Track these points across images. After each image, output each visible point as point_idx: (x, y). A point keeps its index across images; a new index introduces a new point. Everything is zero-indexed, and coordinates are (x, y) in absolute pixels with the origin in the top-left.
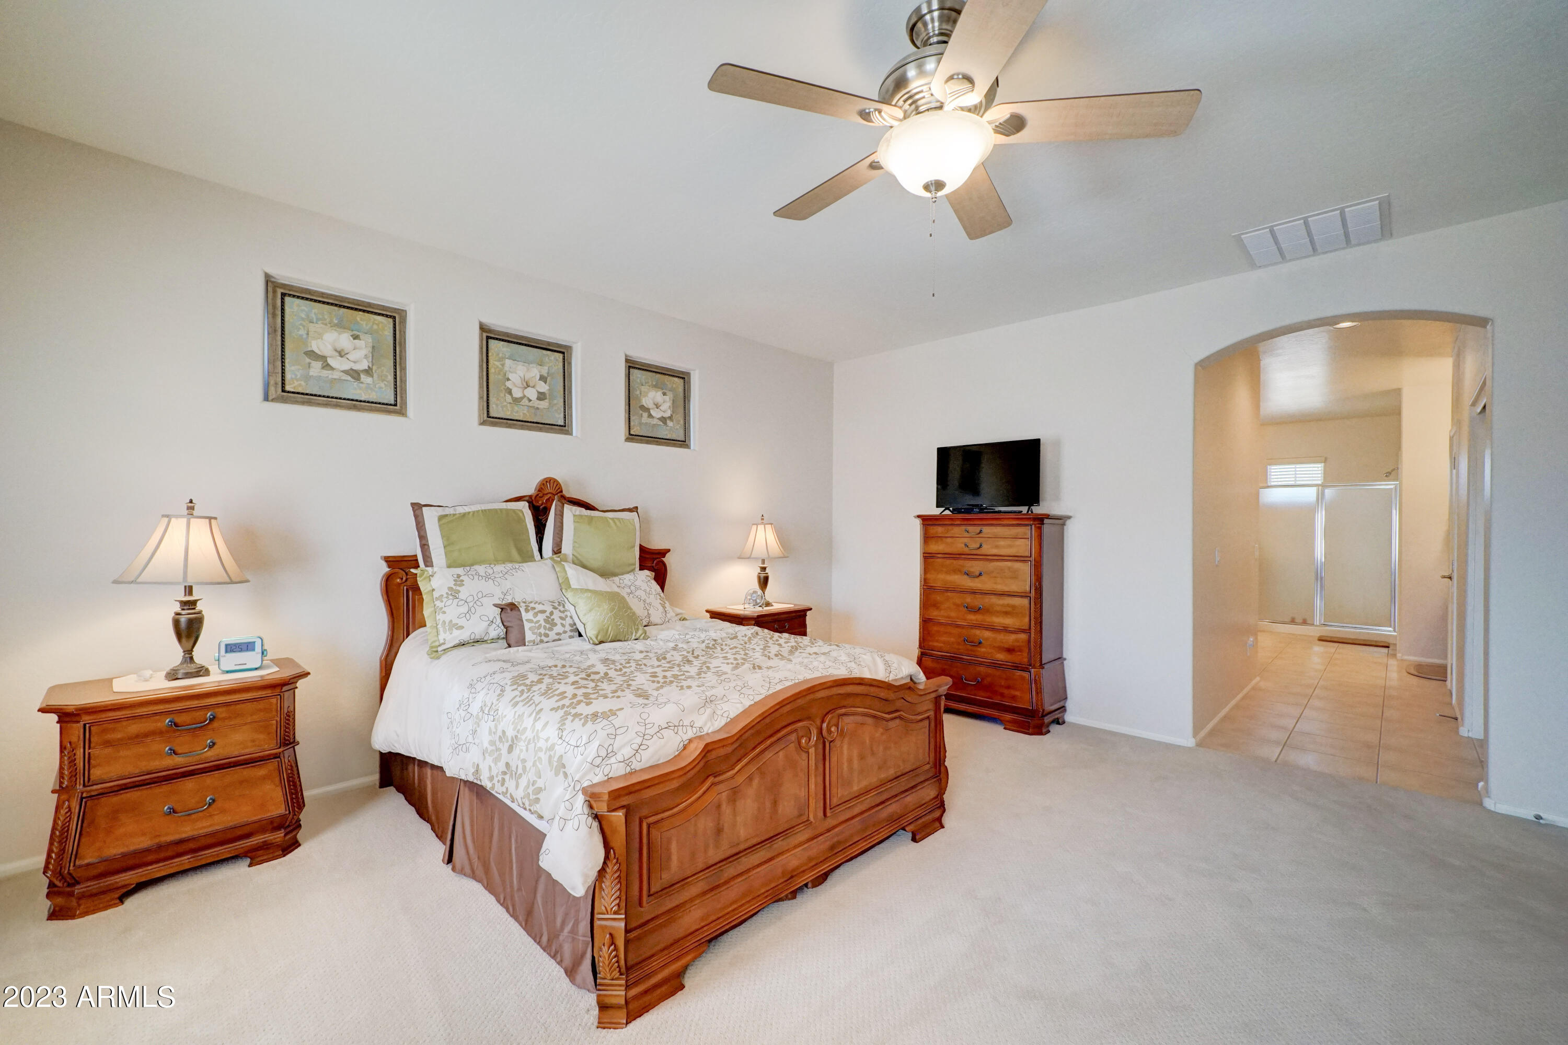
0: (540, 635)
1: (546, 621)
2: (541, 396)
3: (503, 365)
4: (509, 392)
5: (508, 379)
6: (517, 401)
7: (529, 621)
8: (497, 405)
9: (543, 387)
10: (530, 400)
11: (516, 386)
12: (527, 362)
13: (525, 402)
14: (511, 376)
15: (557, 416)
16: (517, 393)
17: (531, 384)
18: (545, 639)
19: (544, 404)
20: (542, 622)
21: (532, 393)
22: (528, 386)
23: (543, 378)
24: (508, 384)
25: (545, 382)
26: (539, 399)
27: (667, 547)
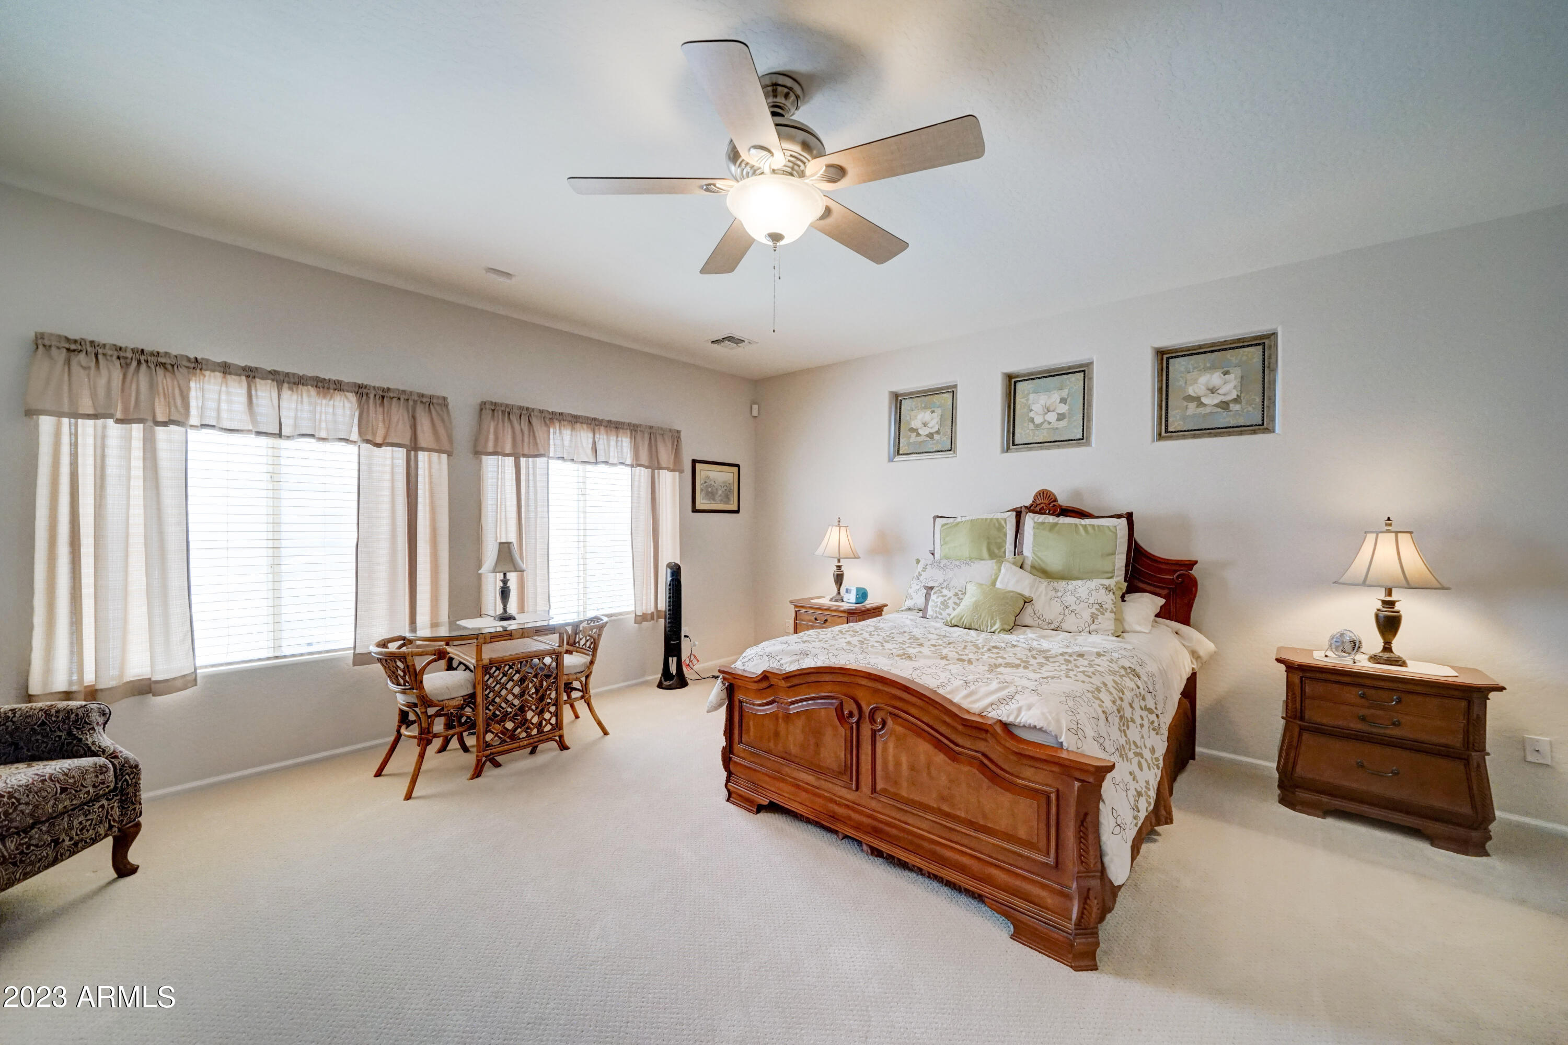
0: (936, 612)
1: (942, 603)
2: (1061, 417)
3: (1027, 400)
4: (1032, 420)
5: (1031, 410)
6: (1038, 426)
7: (933, 601)
8: (1021, 434)
9: (1063, 408)
10: (1050, 423)
11: (1038, 414)
12: (1048, 390)
13: (1046, 425)
14: (1034, 407)
15: (1075, 431)
16: (1038, 420)
17: (1051, 409)
18: (940, 617)
19: (1063, 424)
20: (939, 603)
21: (1052, 417)
22: (1049, 411)
23: (1063, 401)
24: (1031, 414)
25: (1065, 404)
26: (1058, 420)
27: (1194, 559)
